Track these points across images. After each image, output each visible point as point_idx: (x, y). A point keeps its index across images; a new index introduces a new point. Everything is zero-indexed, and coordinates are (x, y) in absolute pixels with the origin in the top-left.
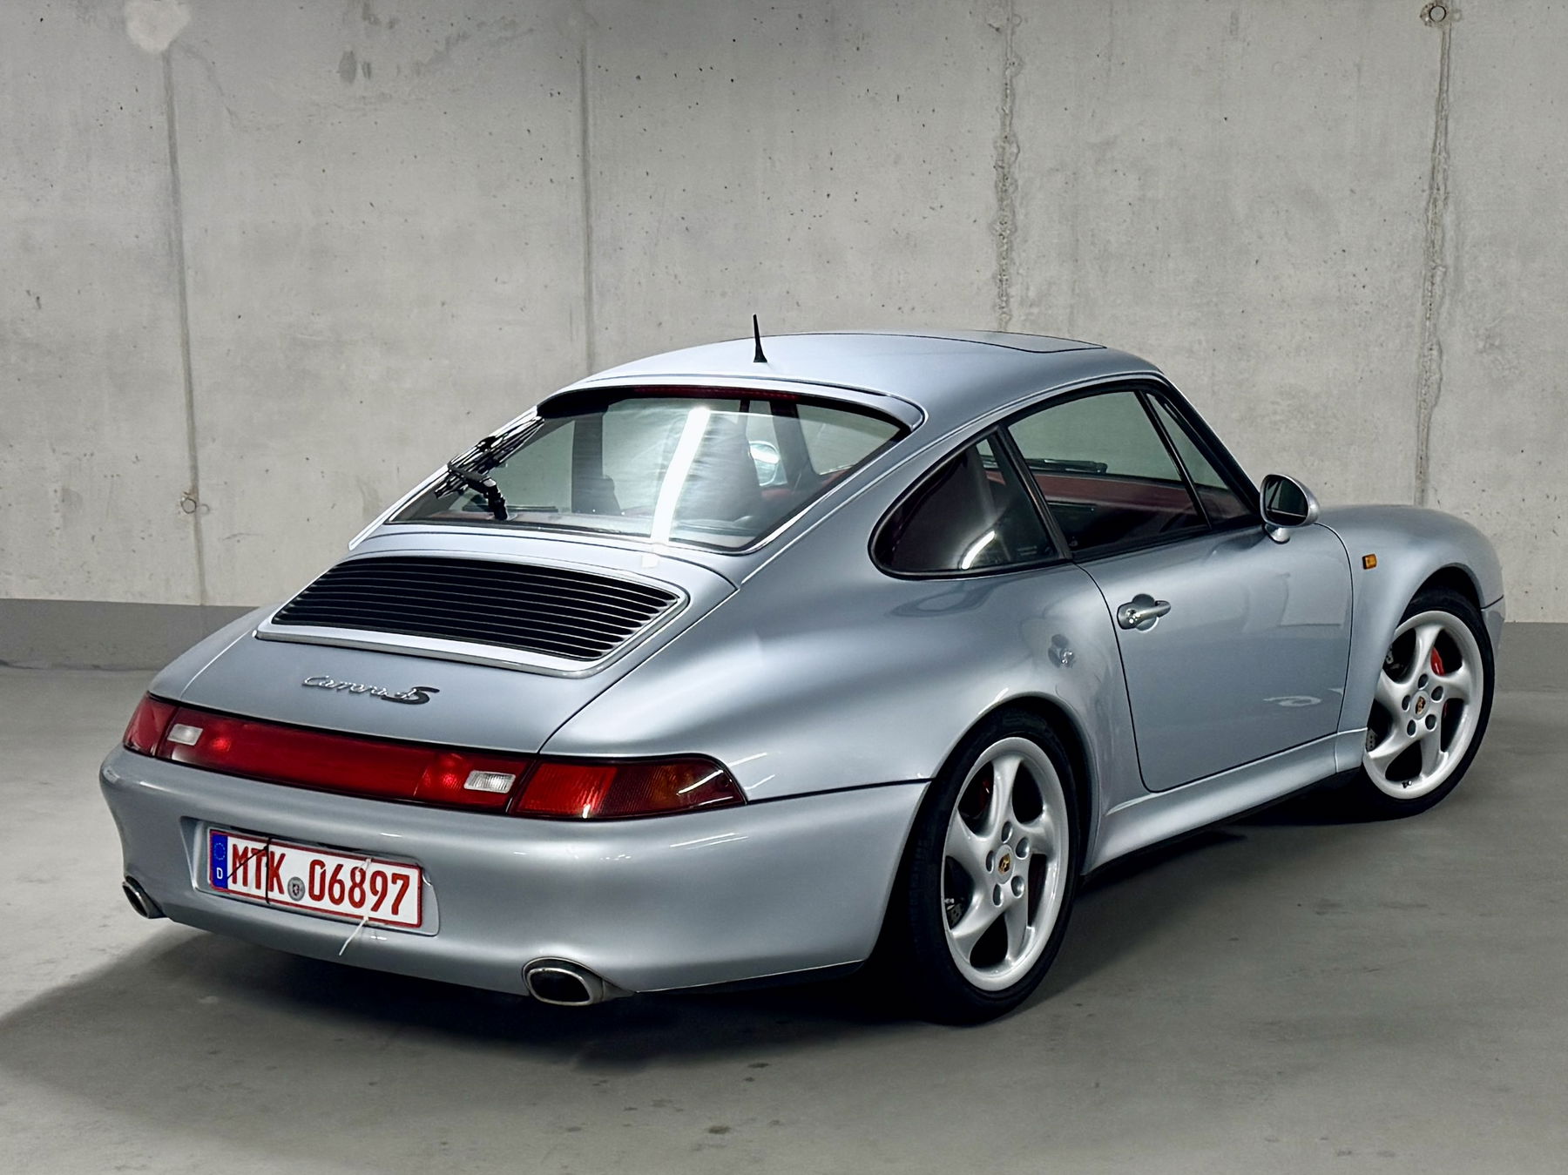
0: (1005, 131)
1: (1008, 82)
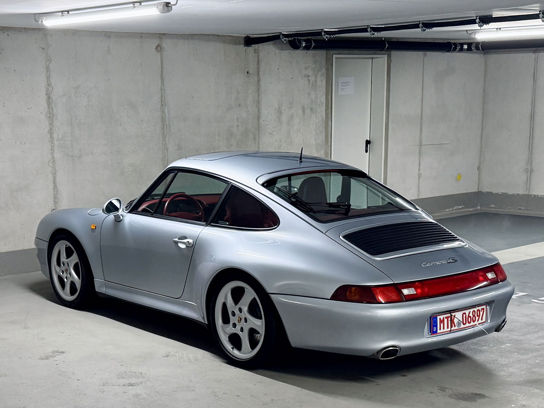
0: (48, 82)
1: (48, 66)
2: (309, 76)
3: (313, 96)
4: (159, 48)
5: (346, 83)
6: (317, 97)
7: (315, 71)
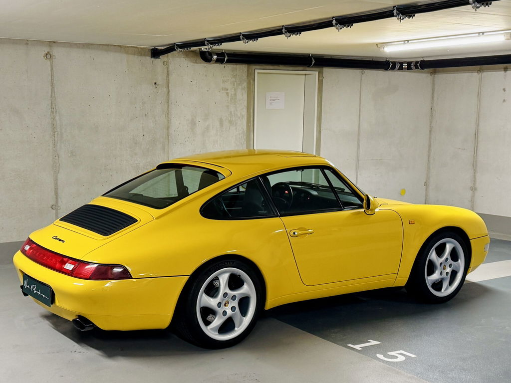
2: (227, 90)
3: (232, 109)
4: (48, 56)
5: (275, 98)
6: (237, 111)
7: (234, 85)
